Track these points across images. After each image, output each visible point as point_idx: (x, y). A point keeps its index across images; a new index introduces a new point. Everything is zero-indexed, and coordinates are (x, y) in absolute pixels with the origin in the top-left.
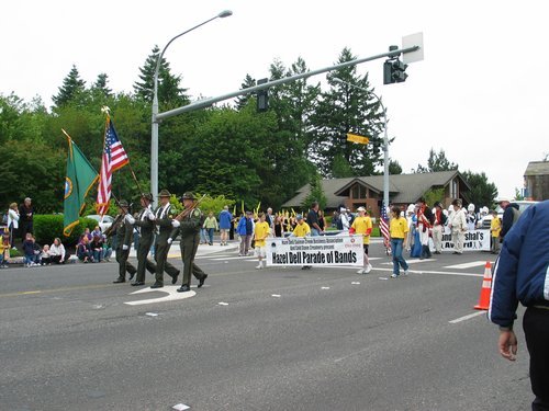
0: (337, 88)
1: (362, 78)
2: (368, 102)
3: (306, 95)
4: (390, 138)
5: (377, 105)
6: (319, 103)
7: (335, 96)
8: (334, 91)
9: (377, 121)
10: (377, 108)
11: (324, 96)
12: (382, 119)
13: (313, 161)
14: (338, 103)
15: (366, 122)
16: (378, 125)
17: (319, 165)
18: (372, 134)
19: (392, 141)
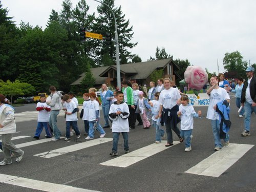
0: (104, 15)
1: (118, 9)
2: (122, 23)
3: (87, 20)
4: (135, 43)
5: (127, 24)
6: (95, 24)
7: (103, 20)
8: (102, 18)
9: (128, 34)
10: (126, 26)
11: (96, 20)
12: (131, 33)
13: (93, 58)
14: (104, 24)
15: (121, 34)
16: (128, 35)
17: (96, 60)
18: (124, 41)
19: (136, 44)
